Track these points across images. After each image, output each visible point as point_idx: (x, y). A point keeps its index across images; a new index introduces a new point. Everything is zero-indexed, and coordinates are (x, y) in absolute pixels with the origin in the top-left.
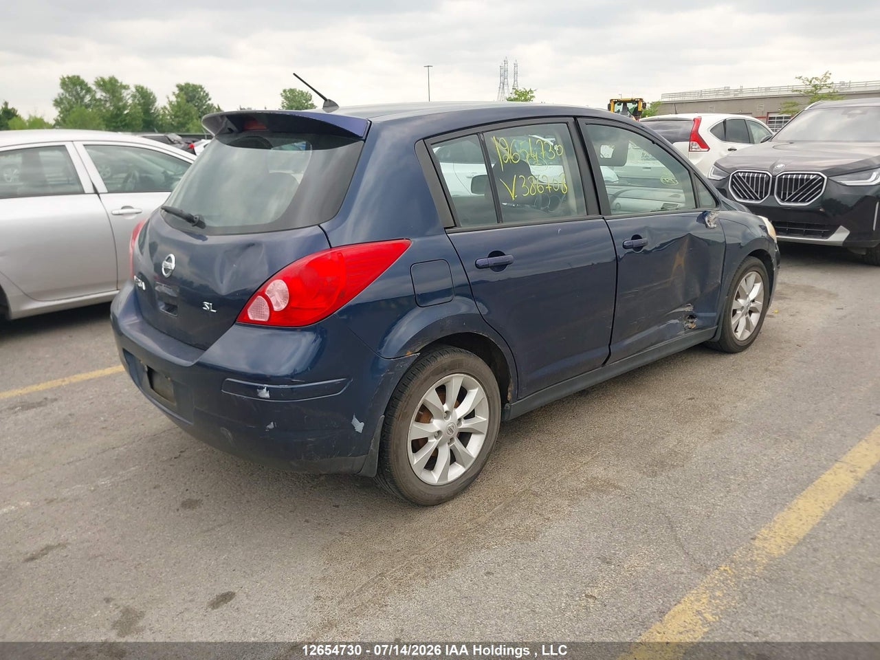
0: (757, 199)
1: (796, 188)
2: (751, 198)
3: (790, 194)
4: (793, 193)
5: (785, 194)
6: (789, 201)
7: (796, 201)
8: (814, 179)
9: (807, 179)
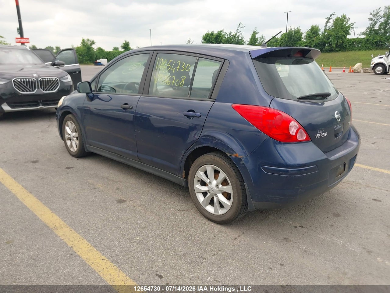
0: (30, 91)
1: (48, 85)
2: (27, 91)
3: (46, 87)
4: (47, 87)
5: (44, 87)
6: (46, 90)
7: (49, 90)
8: (55, 80)
9: (52, 80)
